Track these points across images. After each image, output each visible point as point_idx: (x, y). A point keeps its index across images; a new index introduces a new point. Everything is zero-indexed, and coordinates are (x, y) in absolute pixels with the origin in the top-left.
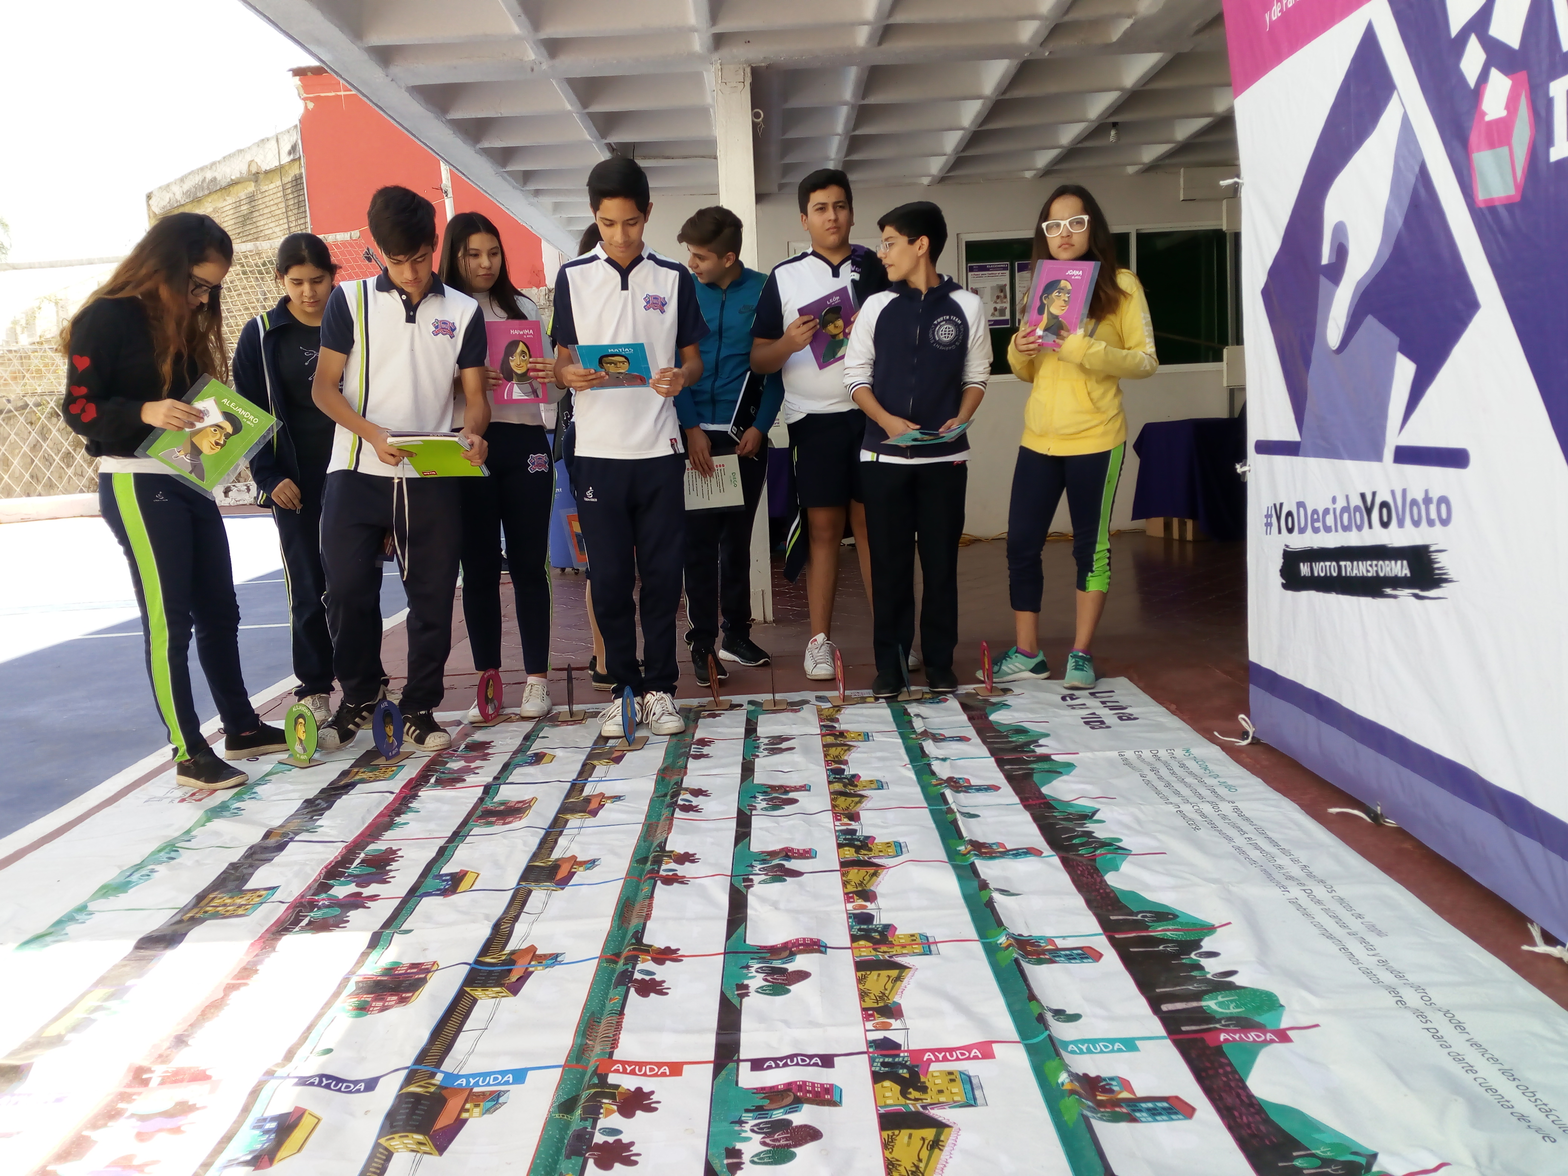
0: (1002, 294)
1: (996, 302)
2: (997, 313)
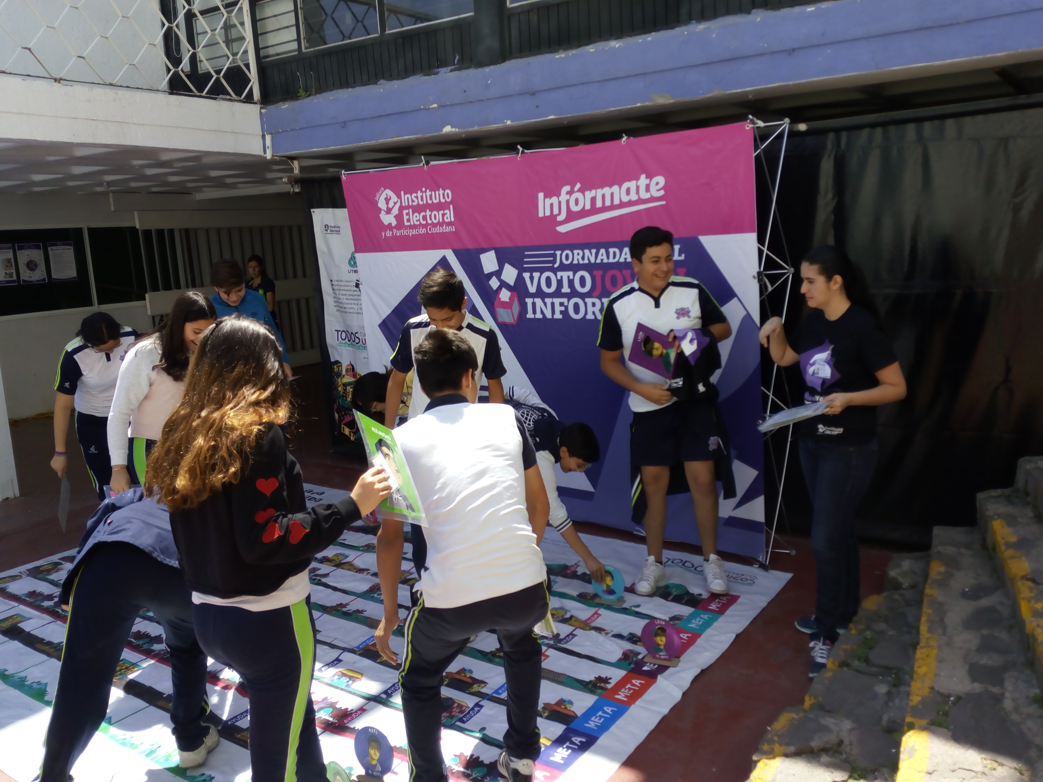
0: (9, 264)
1: (6, 270)
2: (7, 276)
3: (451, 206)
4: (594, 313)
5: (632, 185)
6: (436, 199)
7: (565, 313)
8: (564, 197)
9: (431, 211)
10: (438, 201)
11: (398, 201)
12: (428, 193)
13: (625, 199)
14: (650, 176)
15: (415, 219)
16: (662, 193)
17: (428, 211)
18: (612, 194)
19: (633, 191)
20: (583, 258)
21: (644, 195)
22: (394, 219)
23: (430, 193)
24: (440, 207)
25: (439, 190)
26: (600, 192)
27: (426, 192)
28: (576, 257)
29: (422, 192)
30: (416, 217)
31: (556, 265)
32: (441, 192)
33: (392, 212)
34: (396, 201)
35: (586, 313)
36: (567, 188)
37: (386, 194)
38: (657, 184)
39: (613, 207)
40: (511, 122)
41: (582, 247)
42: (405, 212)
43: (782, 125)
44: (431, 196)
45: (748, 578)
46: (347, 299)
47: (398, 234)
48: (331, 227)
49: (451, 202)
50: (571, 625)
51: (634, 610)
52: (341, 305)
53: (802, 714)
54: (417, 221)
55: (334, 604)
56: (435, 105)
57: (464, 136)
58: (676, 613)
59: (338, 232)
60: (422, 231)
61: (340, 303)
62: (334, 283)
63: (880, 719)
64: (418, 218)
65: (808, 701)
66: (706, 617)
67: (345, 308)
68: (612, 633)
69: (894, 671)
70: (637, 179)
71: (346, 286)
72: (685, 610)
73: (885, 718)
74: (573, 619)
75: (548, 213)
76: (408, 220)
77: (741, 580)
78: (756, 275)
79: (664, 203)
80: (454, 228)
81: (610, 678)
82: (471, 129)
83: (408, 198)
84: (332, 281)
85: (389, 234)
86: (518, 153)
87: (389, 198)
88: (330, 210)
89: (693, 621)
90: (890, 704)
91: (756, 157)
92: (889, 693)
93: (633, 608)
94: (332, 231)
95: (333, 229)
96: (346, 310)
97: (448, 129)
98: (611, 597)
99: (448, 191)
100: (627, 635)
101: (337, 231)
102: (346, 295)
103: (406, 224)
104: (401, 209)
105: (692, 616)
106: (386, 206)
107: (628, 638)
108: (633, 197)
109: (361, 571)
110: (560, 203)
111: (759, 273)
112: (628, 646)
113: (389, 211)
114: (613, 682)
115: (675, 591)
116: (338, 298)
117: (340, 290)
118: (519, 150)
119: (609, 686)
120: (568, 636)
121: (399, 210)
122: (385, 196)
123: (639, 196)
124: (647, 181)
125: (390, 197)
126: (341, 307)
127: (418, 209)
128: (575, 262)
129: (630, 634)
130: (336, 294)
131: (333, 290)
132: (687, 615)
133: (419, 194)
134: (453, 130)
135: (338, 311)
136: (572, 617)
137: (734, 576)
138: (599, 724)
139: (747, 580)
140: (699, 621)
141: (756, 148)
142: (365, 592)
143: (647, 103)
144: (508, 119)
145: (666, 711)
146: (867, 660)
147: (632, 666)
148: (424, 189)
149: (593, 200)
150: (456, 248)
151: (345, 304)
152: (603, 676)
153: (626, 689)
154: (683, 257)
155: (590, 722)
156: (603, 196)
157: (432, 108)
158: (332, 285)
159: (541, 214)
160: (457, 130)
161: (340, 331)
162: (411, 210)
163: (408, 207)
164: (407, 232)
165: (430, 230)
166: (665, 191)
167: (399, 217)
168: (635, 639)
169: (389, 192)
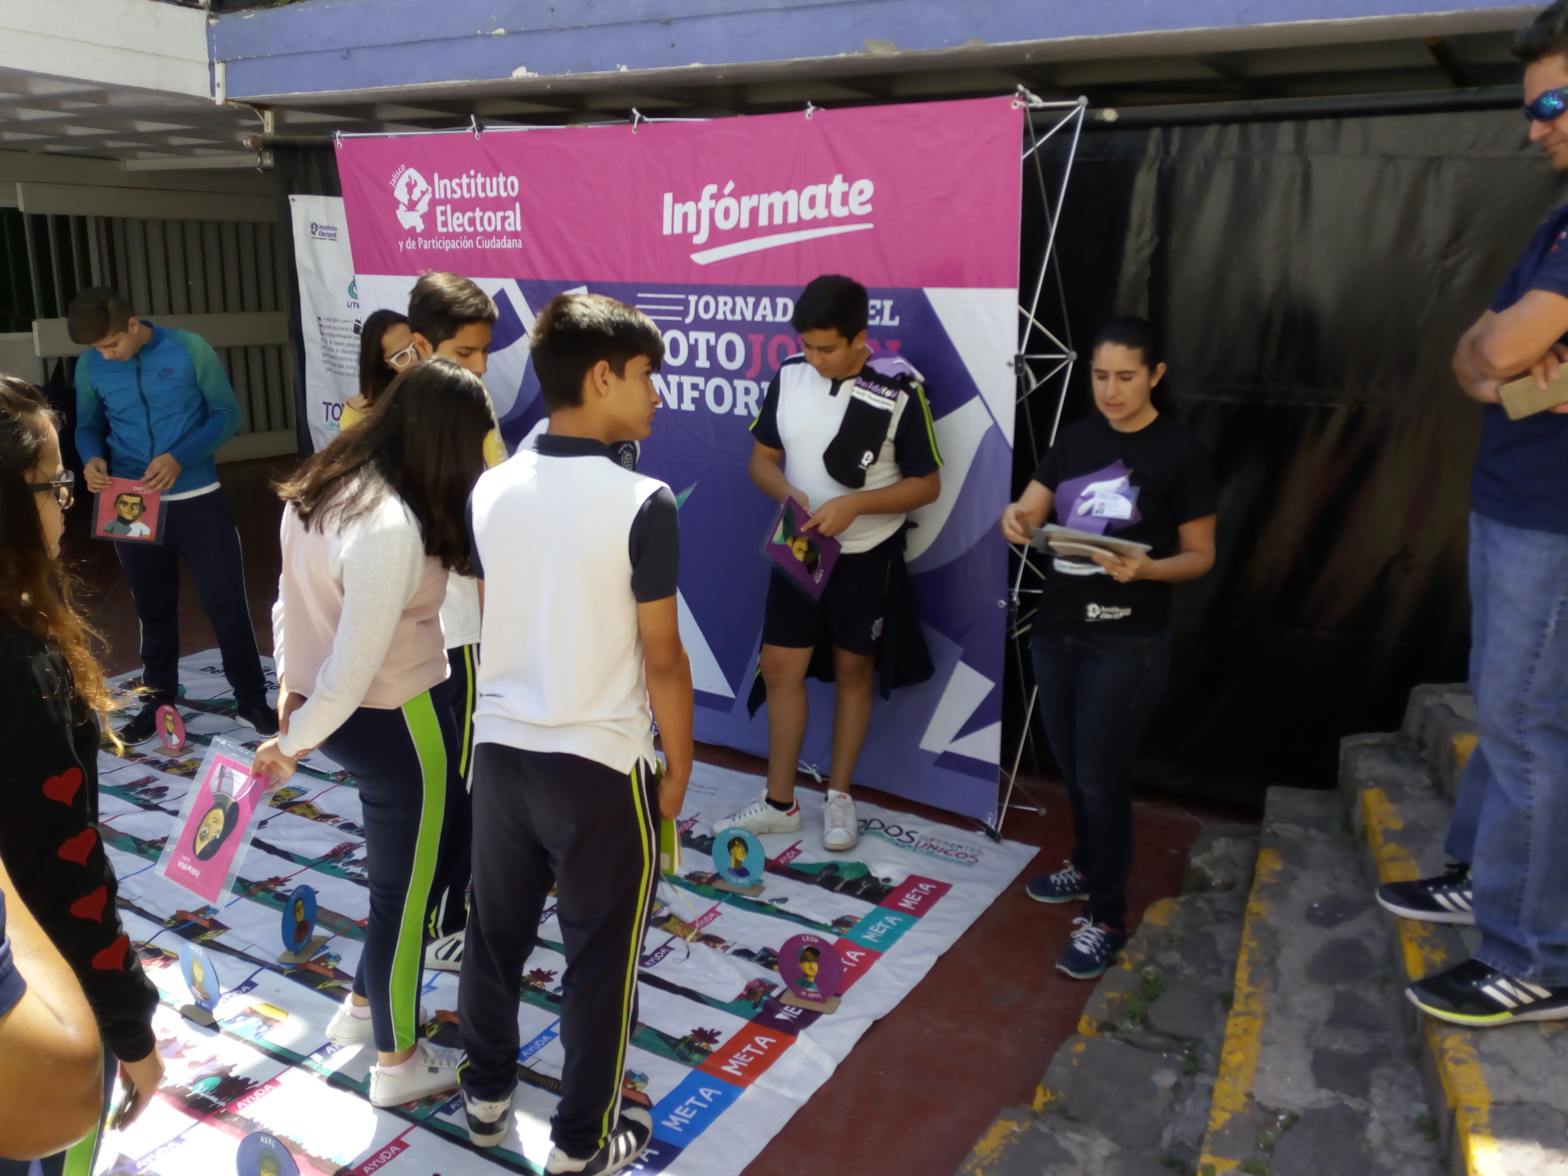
3: (518, 205)
4: (747, 405)
5: (819, 191)
6: (492, 190)
7: (699, 402)
8: (706, 203)
9: (484, 211)
10: (495, 194)
11: (428, 190)
12: (480, 179)
13: (807, 215)
14: (849, 179)
15: (456, 222)
16: (868, 208)
17: (478, 209)
18: (786, 205)
19: (821, 201)
20: (733, 311)
21: (839, 211)
22: (421, 220)
23: (483, 180)
24: (498, 204)
25: (498, 176)
26: (765, 200)
27: (475, 177)
28: (721, 308)
29: (469, 176)
30: (458, 218)
31: (689, 320)
32: (502, 179)
33: (416, 209)
34: (424, 190)
35: (734, 405)
36: (711, 189)
37: (409, 177)
38: (861, 192)
39: (785, 228)
40: (628, 68)
41: (733, 292)
42: (439, 209)
43: (1073, 108)
44: (484, 185)
45: (968, 852)
46: (343, 351)
47: (426, 247)
48: (321, 227)
49: (516, 199)
50: (667, 930)
51: (776, 907)
52: (333, 361)
53: (1027, 1124)
54: (459, 226)
55: (264, 878)
56: (501, 31)
57: (549, 87)
58: (845, 913)
59: (333, 237)
60: (468, 244)
61: (332, 357)
62: (324, 323)
63: (1159, 1136)
64: (460, 222)
65: (1041, 1098)
66: (892, 920)
67: (340, 366)
68: (736, 947)
69: (1188, 1044)
70: (829, 181)
71: (342, 329)
72: (859, 908)
73: (1167, 1135)
74: (673, 919)
75: (678, 230)
76: (445, 224)
77: (957, 855)
78: (1013, 361)
79: (870, 226)
80: (521, 244)
81: (719, 1033)
82: (559, 76)
83: (445, 186)
84: (319, 319)
85: (410, 245)
86: (632, 122)
87: (413, 183)
88: (321, 198)
89: (871, 929)
90: (1177, 1108)
91: (1025, 161)
92: (1177, 1087)
93: (775, 904)
94: (323, 234)
95: (325, 231)
96: (341, 370)
97: (520, 73)
98: (742, 881)
99: (513, 179)
100: (759, 952)
101: (331, 234)
102: (342, 344)
103: (441, 229)
104: (433, 203)
105: (871, 919)
106: (408, 197)
107: (759, 956)
108: (821, 212)
109: (323, 817)
110: (699, 213)
111: (1018, 358)
112: (756, 971)
113: (412, 206)
114: (722, 1040)
115: (847, 875)
116: (329, 349)
117: (332, 335)
118: (634, 115)
119: (715, 1048)
120: (658, 950)
121: (428, 205)
122: (407, 180)
123: (830, 211)
124: (845, 187)
125: (416, 182)
126: (334, 365)
127: (461, 206)
128: (720, 316)
129: (765, 949)
130: (326, 341)
131: (322, 334)
132: (862, 917)
133: (465, 180)
134: (530, 74)
135: (328, 370)
136: (670, 917)
137: (947, 848)
138: (687, 1122)
139: (967, 855)
140: (881, 929)
141: (1027, 146)
142: (323, 857)
143: (856, 54)
144: (622, 64)
145: (804, 1097)
146: (1145, 1021)
147: (759, 1010)
148: (472, 173)
149: (754, 212)
150: (523, 277)
151: (341, 359)
152: (707, 1028)
153: (742, 1054)
154: (896, 322)
155: (672, 1117)
156: (771, 207)
157: (496, 35)
158: (321, 326)
159: (667, 231)
160: (536, 75)
161: (331, 404)
162: (449, 207)
163: (444, 202)
164: (441, 244)
165: (480, 244)
166: (873, 206)
167: (429, 218)
168: (770, 959)
169: (413, 173)
